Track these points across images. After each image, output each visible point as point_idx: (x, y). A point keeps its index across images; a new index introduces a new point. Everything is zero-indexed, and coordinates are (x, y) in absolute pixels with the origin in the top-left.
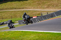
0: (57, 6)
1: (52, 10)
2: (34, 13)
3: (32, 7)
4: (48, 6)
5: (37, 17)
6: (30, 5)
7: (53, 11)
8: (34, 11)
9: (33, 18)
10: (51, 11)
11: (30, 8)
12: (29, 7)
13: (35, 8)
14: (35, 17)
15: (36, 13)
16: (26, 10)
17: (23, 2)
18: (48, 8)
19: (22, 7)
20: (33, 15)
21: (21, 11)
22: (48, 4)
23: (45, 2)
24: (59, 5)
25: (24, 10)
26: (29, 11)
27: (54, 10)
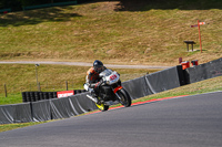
0: (157, 49)
1: (136, 65)
2: (63, 77)
3: (57, 53)
4: (123, 49)
5: (75, 92)
6: (46, 43)
7: (141, 71)
8: (65, 67)
9: (60, 96)
10: (132, 71)
11: (46, 57)
12: (43, 51)
13: (67, 54)
14: (65, 95)
15: (69, 76)
16: (31, 62)
17: (19, 28)
18: (120, 56)
19: (13, 49)
20: (59, 84)
21: (8, 65)
22: (123, 39)
23: (109, 30)
24: (167, 45)
25: (21, 62)
26: (42, 66)
27: (147, 66)
